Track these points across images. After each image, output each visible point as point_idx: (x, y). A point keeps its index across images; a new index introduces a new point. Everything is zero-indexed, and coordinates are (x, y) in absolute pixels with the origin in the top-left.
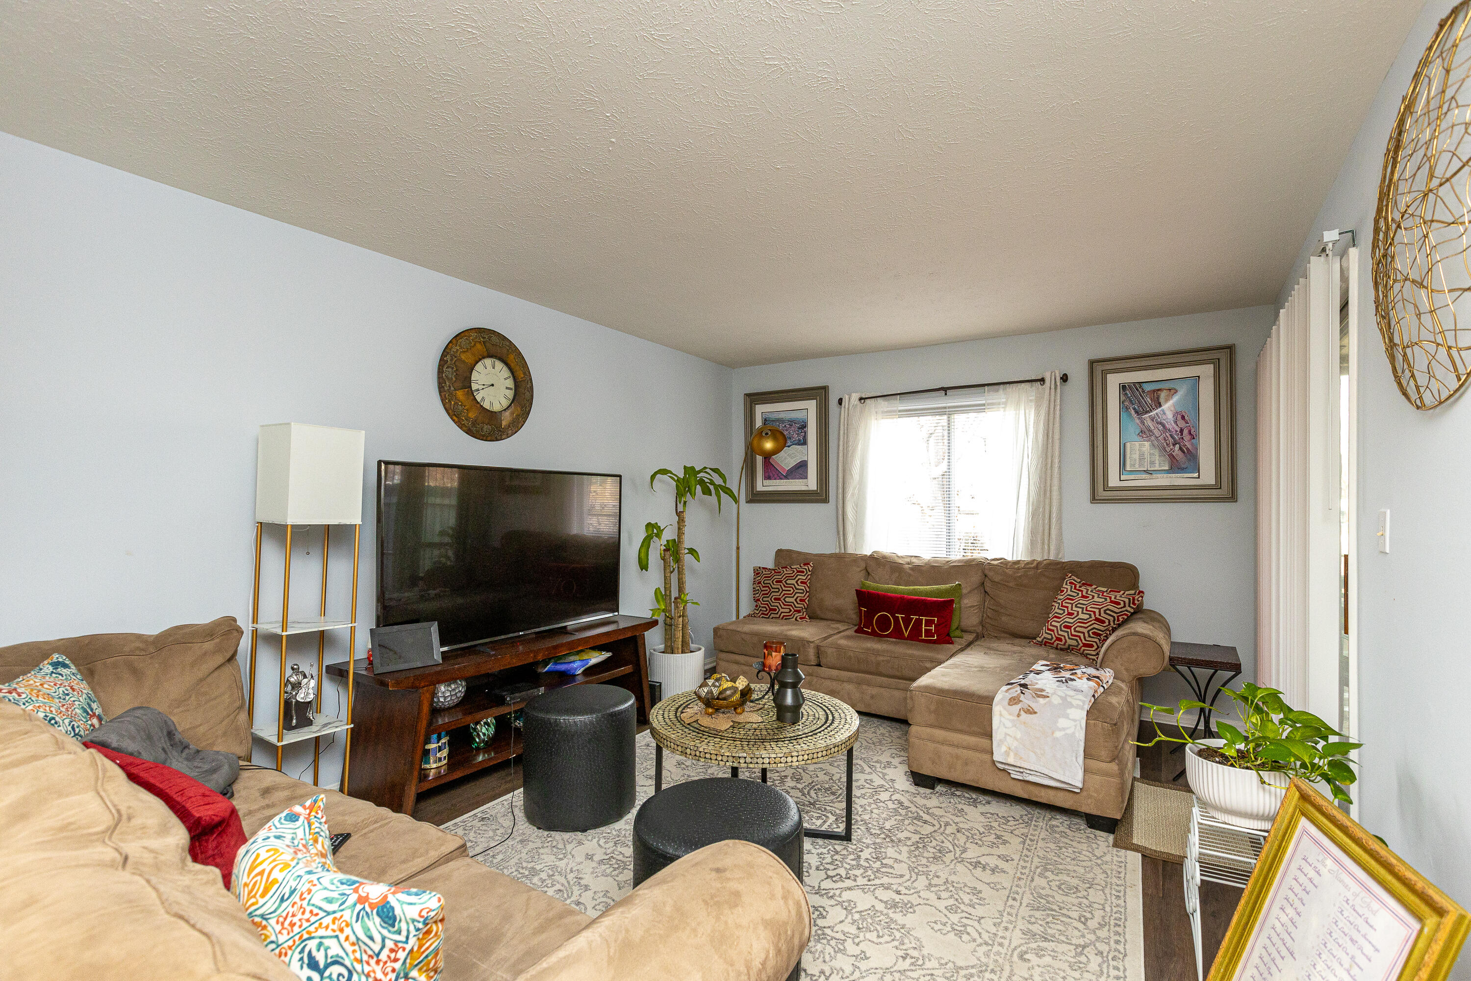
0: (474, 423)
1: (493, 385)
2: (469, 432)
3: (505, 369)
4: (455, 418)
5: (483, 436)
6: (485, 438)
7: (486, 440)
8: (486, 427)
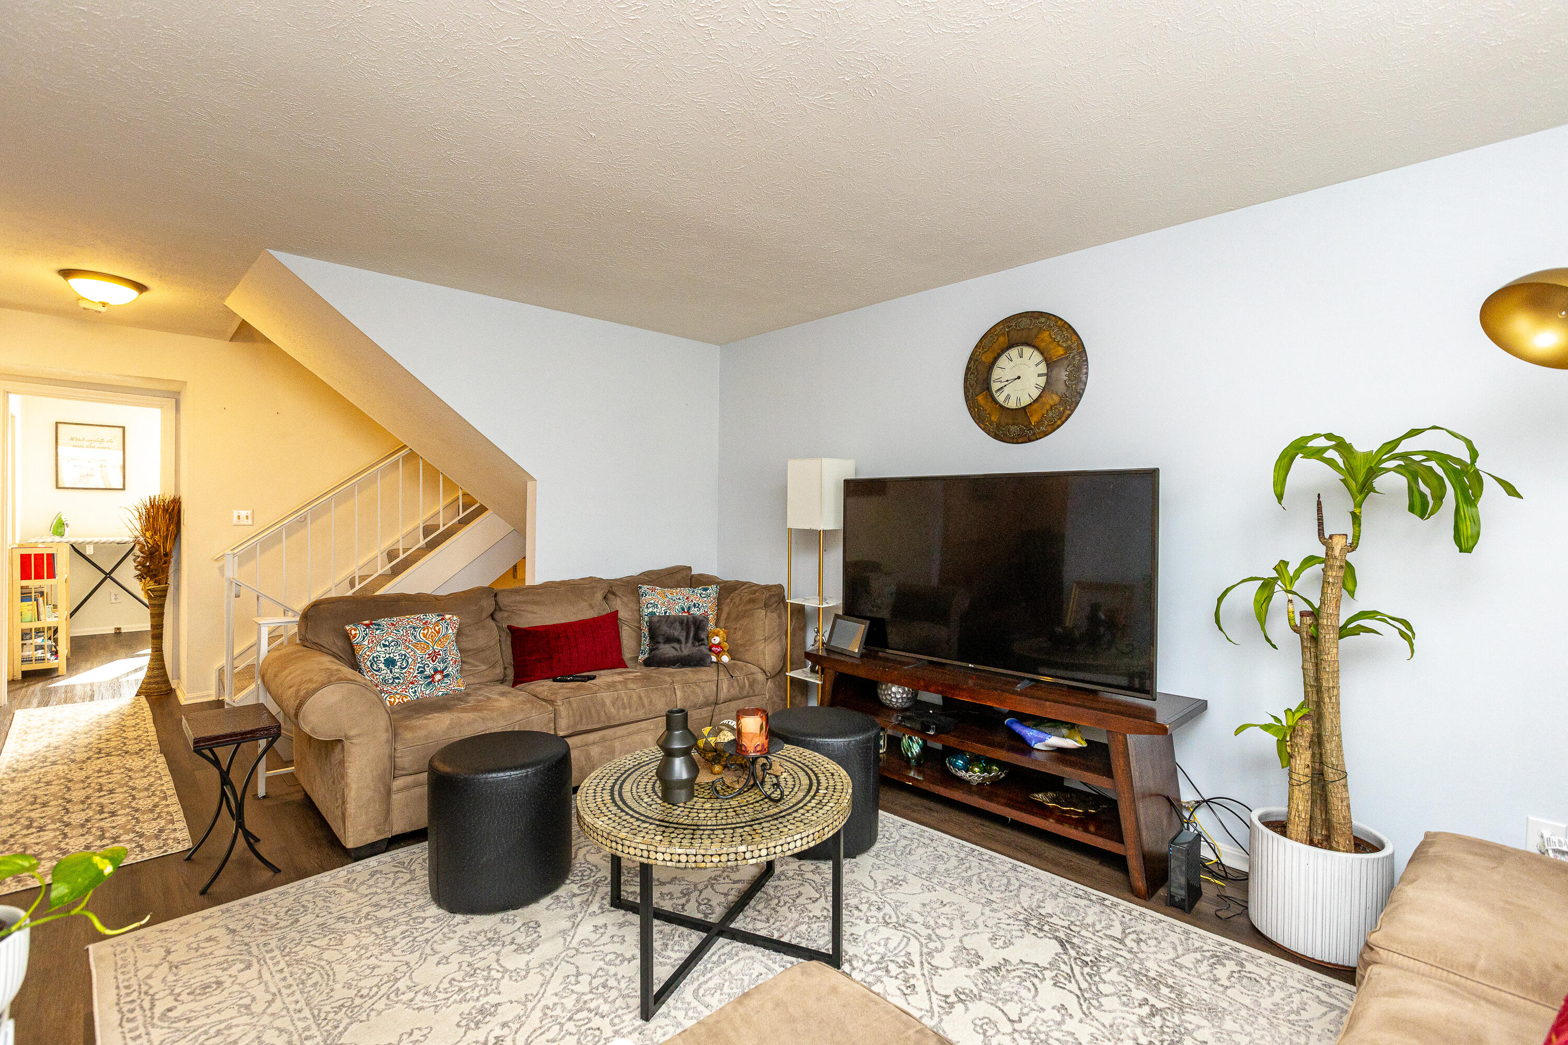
0: (999, 426)
1: (1019, 378)
2: (996, 437)
3: (1036, 354)
4: (981, 425)
5: (1013, 438)
6: (1015, 441)
7: (1017, 443)
8: (1012, 428)
